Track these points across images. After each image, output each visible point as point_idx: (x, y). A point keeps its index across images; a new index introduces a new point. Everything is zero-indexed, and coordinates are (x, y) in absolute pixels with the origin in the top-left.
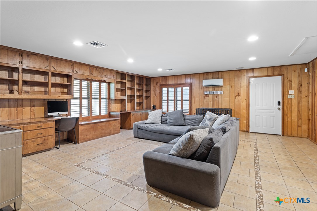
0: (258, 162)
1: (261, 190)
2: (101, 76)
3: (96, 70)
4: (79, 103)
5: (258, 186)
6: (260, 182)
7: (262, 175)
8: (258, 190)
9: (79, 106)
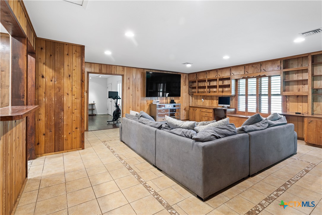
0: (130, 171)
1: (111, 151)
2: (258, 72)
3: (252, 67)
4: (245, 99)
5: (113, 152)
6: (114, 154)
7: (117, 159)
8: (112, 150)
9: (245, 101)
